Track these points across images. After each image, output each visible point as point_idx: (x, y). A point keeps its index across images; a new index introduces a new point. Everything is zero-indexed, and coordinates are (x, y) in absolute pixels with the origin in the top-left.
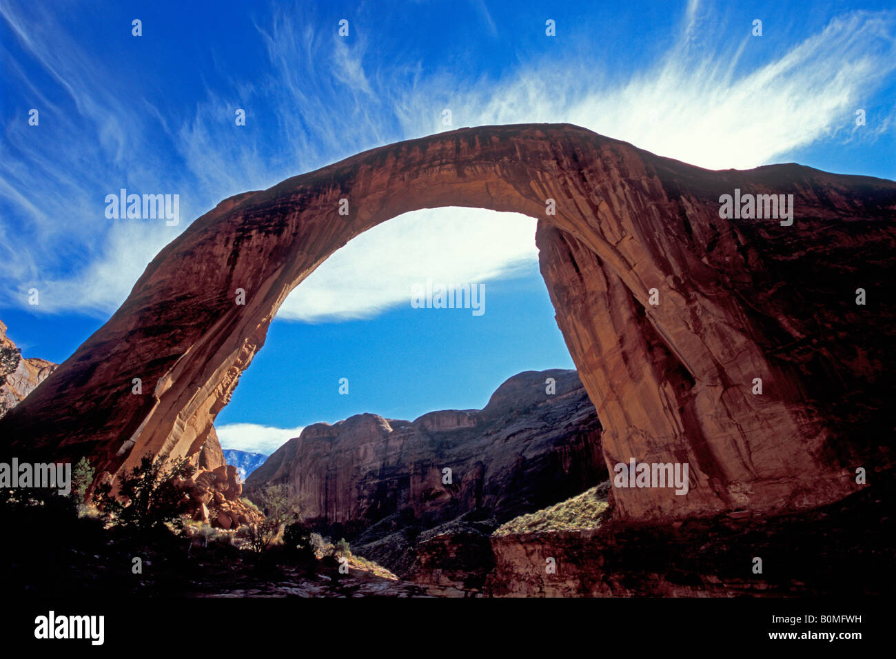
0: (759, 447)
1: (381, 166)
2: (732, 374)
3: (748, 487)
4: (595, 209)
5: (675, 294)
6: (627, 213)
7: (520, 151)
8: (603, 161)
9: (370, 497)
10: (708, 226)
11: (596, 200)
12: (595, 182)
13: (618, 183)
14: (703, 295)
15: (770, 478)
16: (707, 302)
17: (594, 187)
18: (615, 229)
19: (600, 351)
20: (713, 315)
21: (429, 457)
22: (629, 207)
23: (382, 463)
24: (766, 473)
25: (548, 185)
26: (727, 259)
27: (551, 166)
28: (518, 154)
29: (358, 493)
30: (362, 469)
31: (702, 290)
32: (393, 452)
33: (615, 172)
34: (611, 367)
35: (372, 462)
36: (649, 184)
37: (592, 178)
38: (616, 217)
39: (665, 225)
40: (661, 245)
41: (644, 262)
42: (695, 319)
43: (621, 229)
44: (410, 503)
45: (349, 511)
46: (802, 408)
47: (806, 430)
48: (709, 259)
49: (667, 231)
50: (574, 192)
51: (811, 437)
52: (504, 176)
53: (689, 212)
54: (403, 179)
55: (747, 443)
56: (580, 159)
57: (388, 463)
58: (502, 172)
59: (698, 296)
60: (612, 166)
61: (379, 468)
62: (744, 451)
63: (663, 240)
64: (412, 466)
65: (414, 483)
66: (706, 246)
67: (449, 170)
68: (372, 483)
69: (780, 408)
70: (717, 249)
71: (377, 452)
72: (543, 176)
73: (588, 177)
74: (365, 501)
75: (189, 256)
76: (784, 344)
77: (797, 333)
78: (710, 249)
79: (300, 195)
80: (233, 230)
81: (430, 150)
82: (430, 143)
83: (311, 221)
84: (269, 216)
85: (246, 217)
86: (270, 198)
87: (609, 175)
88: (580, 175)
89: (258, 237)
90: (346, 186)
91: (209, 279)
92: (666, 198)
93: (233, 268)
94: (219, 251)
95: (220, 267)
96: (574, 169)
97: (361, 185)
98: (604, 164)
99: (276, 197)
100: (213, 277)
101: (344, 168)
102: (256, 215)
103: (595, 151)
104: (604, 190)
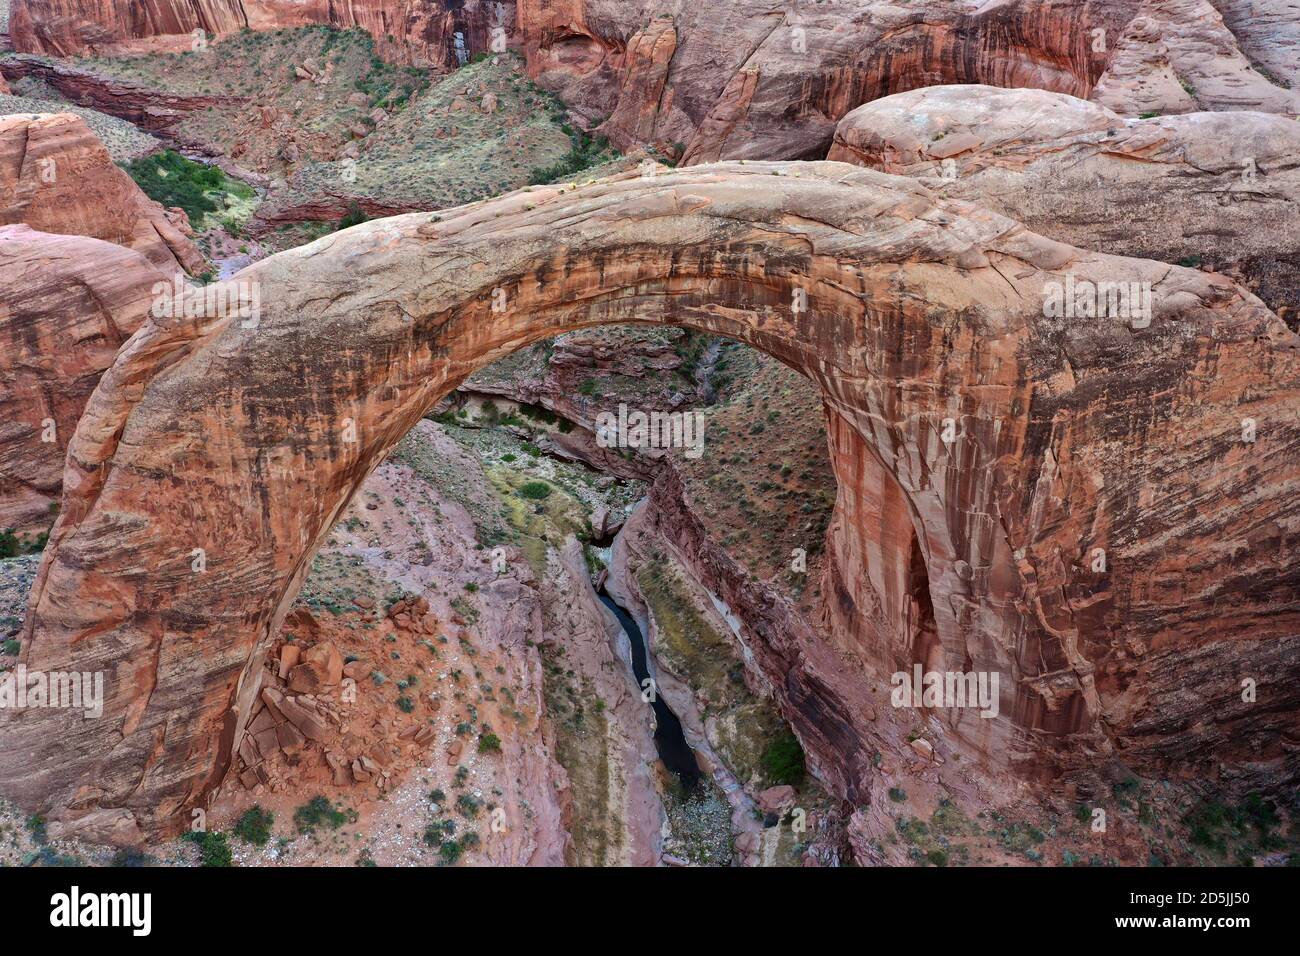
4: (898, 443)
5: (956, 580)
6: (944, 468)
8: (945, 374)
10: (1060, 502)
11: (904, 435)
12: (915, 406)
13: (951, 420)
14: (988, 601)
16: (987, 610)
17: (910, 415)
18: (917, 477)
20: (992, 626)
22: (951, 460)
27: (849, 357)
31: (991, 598)
33: (956, 399)
36: (1003, 427)
37: (912, 399)
38: (924, 464)
39: (992, 498)
40: (971, 524)
42: (967, 616)
43: (926, 480)
46: (1023, 730)
47: (1017, 744)
48: (1029, 551)
49: (991, 508)
53: (1042, 480)
56: (907, 357)
59: (983, 602)
60: (957, 389)
66: (1035, 534)
70: (1050, 538)
73: (905, 395)
75: (168, 482)
76: (1050, 670)
77: (1076, 659)
78: (1039, 539)
79: (351, 375)
80: (239, 443)
81: (612, 270)
82: (617, 253)
83: (386, 423)
84: (301, 418)
85: (252, 410)
86: (287, 369)
87: (944, 404)
88: (893, 388)
89: (295, 462)
90: (440, 342)
91: (231, 532)
92: (1019, 453)
93: (266, 514)
94: (225, 478)
95: (241, 509)
96: (888, 375)
97: (471, 339)
98: (944, 381)
99: (300, 371)
100: (234, 526)
101: (432, 316)
102: (271, 410)
103: (940, 349)
104: (924, 425)
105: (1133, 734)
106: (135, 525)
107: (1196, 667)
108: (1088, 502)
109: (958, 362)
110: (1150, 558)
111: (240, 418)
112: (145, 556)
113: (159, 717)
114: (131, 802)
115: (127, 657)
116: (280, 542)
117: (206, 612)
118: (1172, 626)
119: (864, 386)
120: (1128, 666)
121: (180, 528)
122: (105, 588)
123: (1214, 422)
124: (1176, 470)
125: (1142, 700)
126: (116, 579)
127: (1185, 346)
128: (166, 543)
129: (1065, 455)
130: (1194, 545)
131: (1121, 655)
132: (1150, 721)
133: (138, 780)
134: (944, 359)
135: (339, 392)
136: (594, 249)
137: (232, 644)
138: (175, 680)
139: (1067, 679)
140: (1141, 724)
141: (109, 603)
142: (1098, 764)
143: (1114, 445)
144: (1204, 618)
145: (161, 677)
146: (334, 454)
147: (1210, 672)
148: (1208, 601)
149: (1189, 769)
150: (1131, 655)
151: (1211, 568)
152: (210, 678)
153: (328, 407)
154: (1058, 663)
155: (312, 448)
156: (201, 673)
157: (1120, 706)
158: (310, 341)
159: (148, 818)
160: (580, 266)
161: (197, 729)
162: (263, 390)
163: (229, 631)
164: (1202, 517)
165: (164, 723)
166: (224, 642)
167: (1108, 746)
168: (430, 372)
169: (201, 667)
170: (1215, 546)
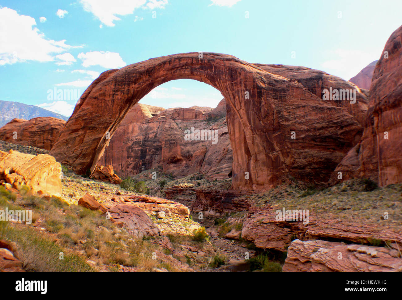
0: (259, 176)
1: (163, 67)
2: (258, 156)
3: (256, 185)
4: (234, 97)
5: (250, 131)
7: (214, 68)
8: (240, 80)
9: (136, 157)
10: (267, 109)
11: (235, 94)
12: (236, 87)
13: (243, 90)
14: (256, 133)
15: (260, 184)
16: (257, 136)
17: (235, 89)
18: (239, 105)
19: (235, 136)
20: (258, 140)
21: (175, 138)
23: (144, 137)
24: (259, 183)
25: (221, 84)
26: (269, 122)
27: (223, 78)
28: (213, 69)
29: (127, 154)
30: (130, 139)
31: (257, 132)
32: (152, 131)
33: (243, 85)
34: (236, 143)
35: (137, 136)
37: (235, 86)
38: (240, 101)
39: (253, 107)
40: (250, 115)
41: (245, 118)
42: (253, 140)
43: (241, 106)
44: (161, 163)
45: (121, 164)
46: (269, 169)
47: (268, 174)
48: (263, 121)
49: (253, 110)
50: (229, 89)
51: (269, 176)
52: (207, 78)
53: (262, 104)
54: (171, 73)
55: (257, 175)
56: (233, 77)
57: (148, 137)
58: (206, 76)
59: (255, 133)
60: (242, 82)
61: (142, 140)
62: (256, 177)
63: (251, 113)
64: (164, 142)
65: (164, 153)
66: (263, 117)
67: (188, 71)
68: (137, 149)
69: (265, 168)
70: (266, 118)
71: (141, 129)
72: (220, 81)
74: (132, 159)
75: (97, 99)
76: (272, 151)
77: (277, 148)
78: (264, 118)
79: (134, 78)
80: (111, 91)
81: (182, 62)
82: (182, 59)
83: (138, 89)
84: (124, 86)
85: (115, 85)
86: (123, 77)
87: (241, 86)
88: (232, 83)
89: (120, 95)
90: (150, 74)
91: (105, 110)
92: (257, 97)
93: (113, 106)
94: (107, 99)
95: (108, 105)
96: (230, 81)
97: (156, 75)
98: (240, 81)
99: (126, 78)
100: (106, 109)
101: (150, 68)
102: (119, 85)
103: (239, 75)
104: (238, 91)
105: (293, 168)
106: (88, 109)
107: (304, 154)
108: (272, 110)
109: (242, 77)
110: (288, 125)
111: (113, 87)
112: (88, 115)
113: (82, 148)
114: (72, 165)
115: (79, 136)
116: (114, 112)
117: (97, 126)
118: (296, 143)
119: (226, 84)
120: (288, 150)
121: (96, 109)
122: (78, 122)
123: (296, 102)
124: (290, 109)
125: (293, 159)
126: (81, 120)
127: (287, 86)
128: (93, 112)
129: (265, 99)
130: (297, 125)
131: (286, 147)
132: (296, 165)
133: (75, 161)
134: (240, 77)
135: (132, 81)
136: (179, 58)
137: (100, 133)
138: (87, 140)
139: (275, 153)
140: (294, 166)
141: (78, 126)
142: (286, 174)
143: (276, 101)
144: (303, 142)
145: (84, 140)
146: (128, 93)
147: (307, 156)
148: (303, 139)
149: (307, 179)
150: (288, 148)
151: (302, 131)
152: (95, 140)
153: (129, 85)
154: (273, 150)
155: (125, 92)
156: (93, 139)
157: (288, 161)
158: (128, 72)
159: (75, 169)
160: (176, 61)
161: (88, 151)
162: (118, 82)
163: (100, 130)
164: (297, 120)
165: (83, 149)
166: (99, 132)
167: (287, 170)
168: (148, 81)
169: (93, 137)
170: (302, 127)
